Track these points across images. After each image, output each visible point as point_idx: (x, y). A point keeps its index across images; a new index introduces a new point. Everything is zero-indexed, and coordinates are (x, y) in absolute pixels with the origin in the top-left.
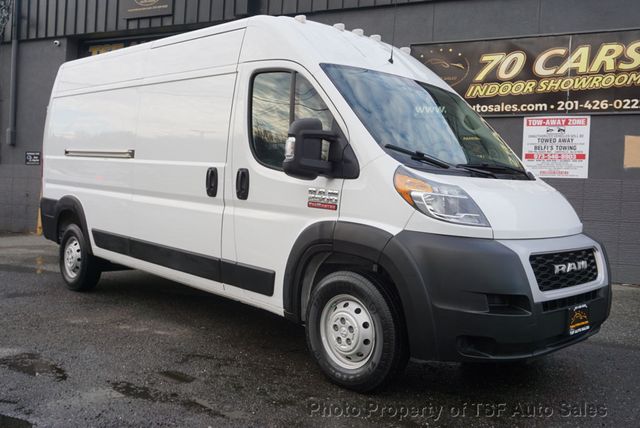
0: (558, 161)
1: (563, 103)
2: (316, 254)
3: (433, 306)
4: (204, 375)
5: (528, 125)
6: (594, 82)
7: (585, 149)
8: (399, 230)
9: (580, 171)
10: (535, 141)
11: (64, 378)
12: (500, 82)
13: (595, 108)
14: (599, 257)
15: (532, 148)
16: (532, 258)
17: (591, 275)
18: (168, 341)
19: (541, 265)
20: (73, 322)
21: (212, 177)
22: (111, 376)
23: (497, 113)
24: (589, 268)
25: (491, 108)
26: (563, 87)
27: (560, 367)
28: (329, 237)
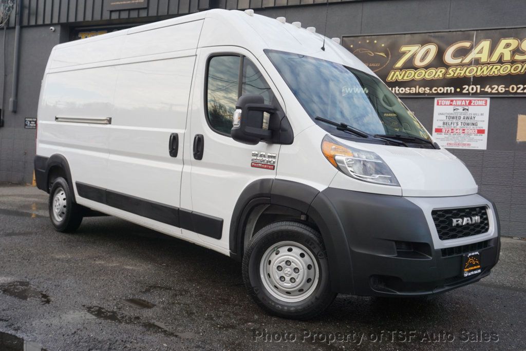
0: (463, 134)
1: (467, 87)
2: (257, 205)
3: (351, 250)
4: (163, 302)
5: (438, 104)
6: (493, 70)
7: (485, 126)
8: (325, 187)
9: (480, 143)
10: (444, 118)
11: (48, 302)
12: (416, 68)
13: (494, 91)
14: (490, 213)
15: (441, 124)
16: (434, 213)
17: (483, 228)
18: (135, 275)
19: (441, 219)
20: (58, 257)
21: (174, 141)
22: (87, 302)
23: (413, 94)
24: (482, 222)
25: (407, 90)
26: (467, 74)
27: (457, 303)
28: (267, 192)
